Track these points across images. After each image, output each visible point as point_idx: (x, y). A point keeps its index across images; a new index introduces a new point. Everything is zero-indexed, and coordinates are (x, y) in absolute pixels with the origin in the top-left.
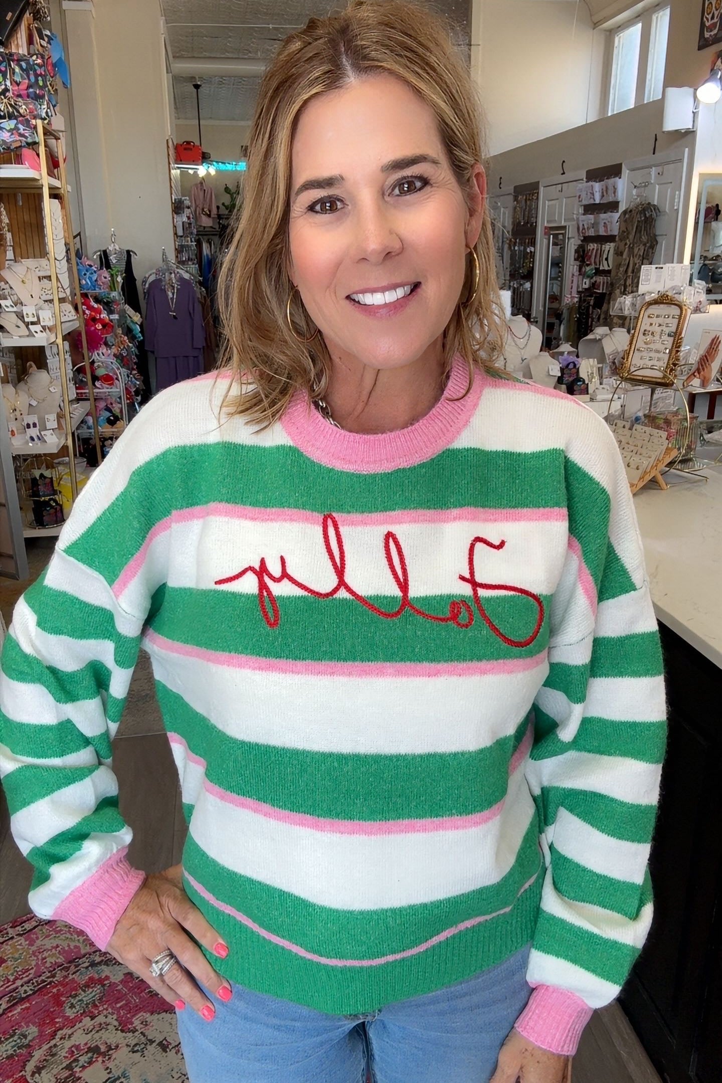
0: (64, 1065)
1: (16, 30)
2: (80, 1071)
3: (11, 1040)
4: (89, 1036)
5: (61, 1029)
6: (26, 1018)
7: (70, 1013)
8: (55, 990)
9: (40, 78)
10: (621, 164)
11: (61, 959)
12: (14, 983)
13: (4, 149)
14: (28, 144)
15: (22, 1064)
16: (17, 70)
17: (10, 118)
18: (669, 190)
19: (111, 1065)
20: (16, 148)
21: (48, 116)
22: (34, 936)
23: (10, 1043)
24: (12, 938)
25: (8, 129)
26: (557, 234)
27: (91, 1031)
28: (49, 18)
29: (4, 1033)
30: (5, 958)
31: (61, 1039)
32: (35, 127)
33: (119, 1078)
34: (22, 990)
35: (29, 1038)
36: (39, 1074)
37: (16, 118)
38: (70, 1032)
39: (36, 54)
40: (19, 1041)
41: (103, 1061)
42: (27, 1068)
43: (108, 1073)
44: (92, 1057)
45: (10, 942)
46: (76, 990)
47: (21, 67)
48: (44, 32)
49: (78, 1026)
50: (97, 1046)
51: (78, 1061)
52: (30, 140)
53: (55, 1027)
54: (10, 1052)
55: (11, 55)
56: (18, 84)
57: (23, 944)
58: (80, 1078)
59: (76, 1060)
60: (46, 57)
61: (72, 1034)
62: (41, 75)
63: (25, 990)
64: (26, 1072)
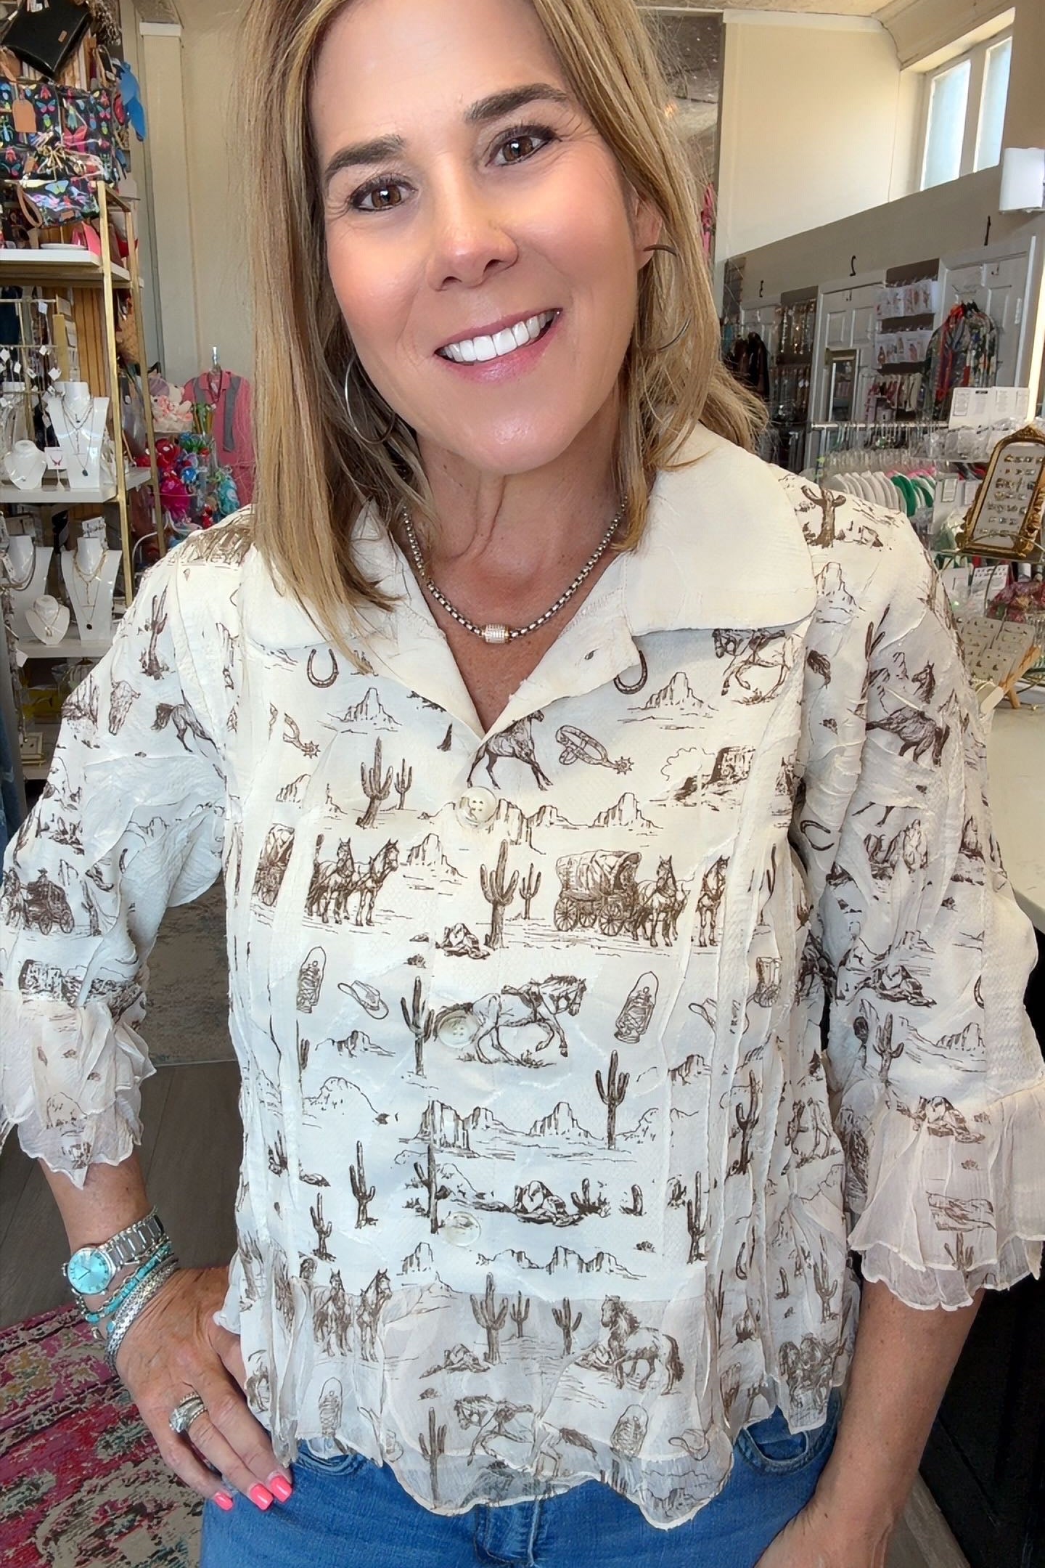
0: (93, 1530)
1: (72, 57)
2: (116, 1540)
3: (16, 1492)
4: (131, 1488)
5: (90, 1478)
6: (39, 1461)
7: (103, 1455)
8: (82, 1422)
9: (104, 124)
10: (937, 261)
11: (94, 1377)
12: (24, 1407)
13: (49, 221)
14: (84, 215)
15: (31, 1527)
16: (72, 111)
17: (59, 178)
18: (1007, 298)
19: (161, 1532)
20: (67, 220)
21: (115, 179)
22: (55, 1343)
23: (14, 1495)
24: (24, 1344)
25: (56, 193)
26: (842, 361)
27: (134, 1482)
28: (119, 41)
29: (6, 1482)
30: (12, 1373)
31: (89, 1492)
32: (96, 193)
33: (172, 1551)
34: (35, 1420)
35: (43, 1489)
36: (56, 1541)
37: (68, 178)
38: (102, 1482)
39: (100, 90)
40: (27, 1493)
41: (150, 1527)
42: (38, 1533)
43: (156, 1544)
44: (134, 1520)
45: (20, 1351)
46: (114, 1422)
47: (77, 107)
48: (111, 62)
49: (113, 1474)
50: (141, 1505)
51: (113, 1525)
52: (86, 209)
53: (81, 1474)
54: (14, 1509)
55: (64, 89)
56: (73, 132)
57: (39, 1354)
58: (114, 1550)
59: (111, 1524)
60: (114, 96)
61: (106, 1485)
62: (105, 119)
63: (40, 1421)
64: (36, 1538)
